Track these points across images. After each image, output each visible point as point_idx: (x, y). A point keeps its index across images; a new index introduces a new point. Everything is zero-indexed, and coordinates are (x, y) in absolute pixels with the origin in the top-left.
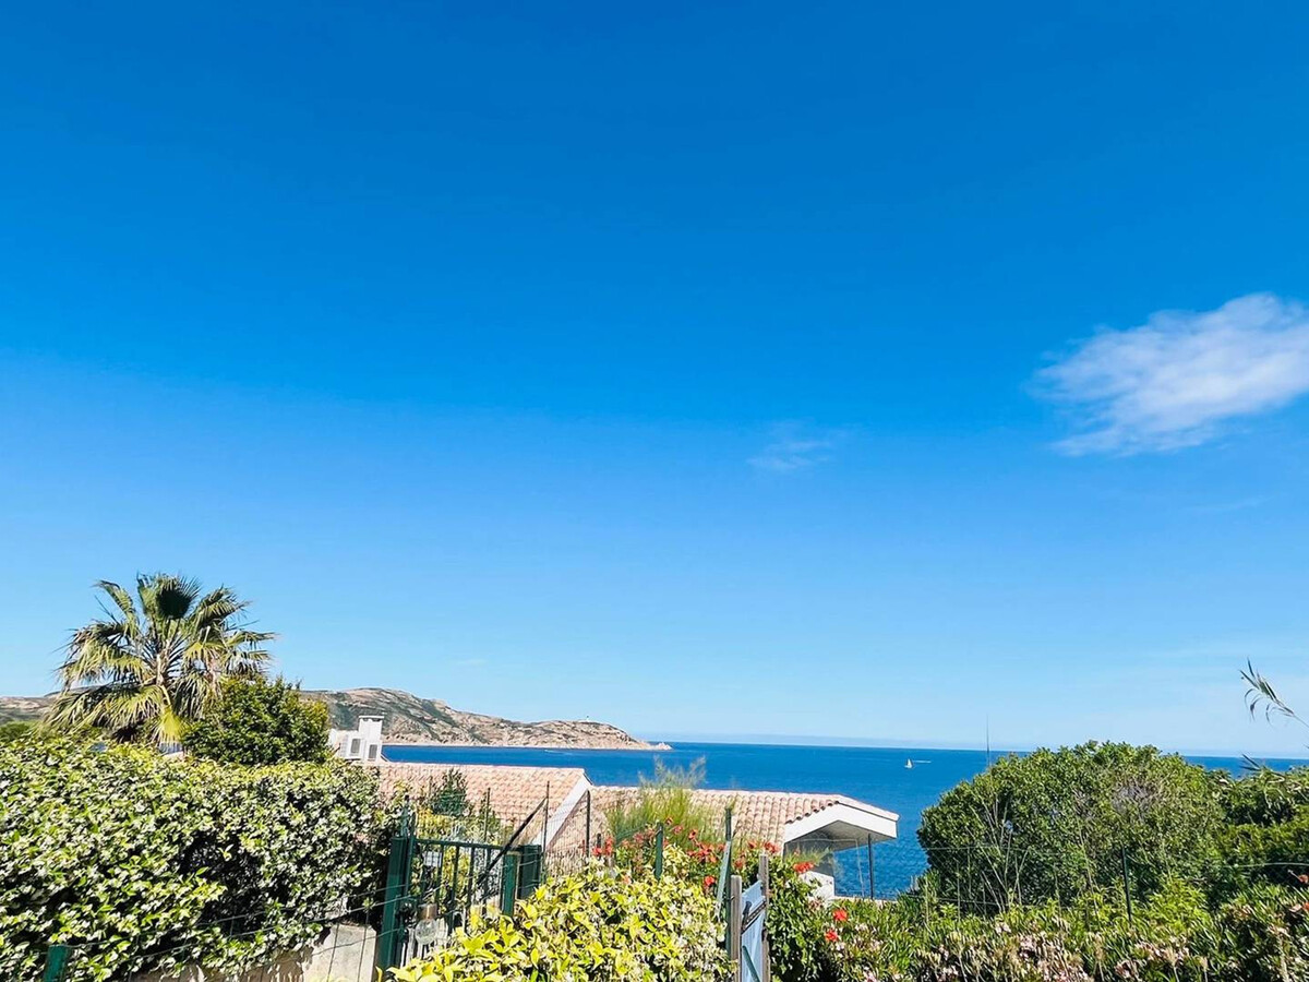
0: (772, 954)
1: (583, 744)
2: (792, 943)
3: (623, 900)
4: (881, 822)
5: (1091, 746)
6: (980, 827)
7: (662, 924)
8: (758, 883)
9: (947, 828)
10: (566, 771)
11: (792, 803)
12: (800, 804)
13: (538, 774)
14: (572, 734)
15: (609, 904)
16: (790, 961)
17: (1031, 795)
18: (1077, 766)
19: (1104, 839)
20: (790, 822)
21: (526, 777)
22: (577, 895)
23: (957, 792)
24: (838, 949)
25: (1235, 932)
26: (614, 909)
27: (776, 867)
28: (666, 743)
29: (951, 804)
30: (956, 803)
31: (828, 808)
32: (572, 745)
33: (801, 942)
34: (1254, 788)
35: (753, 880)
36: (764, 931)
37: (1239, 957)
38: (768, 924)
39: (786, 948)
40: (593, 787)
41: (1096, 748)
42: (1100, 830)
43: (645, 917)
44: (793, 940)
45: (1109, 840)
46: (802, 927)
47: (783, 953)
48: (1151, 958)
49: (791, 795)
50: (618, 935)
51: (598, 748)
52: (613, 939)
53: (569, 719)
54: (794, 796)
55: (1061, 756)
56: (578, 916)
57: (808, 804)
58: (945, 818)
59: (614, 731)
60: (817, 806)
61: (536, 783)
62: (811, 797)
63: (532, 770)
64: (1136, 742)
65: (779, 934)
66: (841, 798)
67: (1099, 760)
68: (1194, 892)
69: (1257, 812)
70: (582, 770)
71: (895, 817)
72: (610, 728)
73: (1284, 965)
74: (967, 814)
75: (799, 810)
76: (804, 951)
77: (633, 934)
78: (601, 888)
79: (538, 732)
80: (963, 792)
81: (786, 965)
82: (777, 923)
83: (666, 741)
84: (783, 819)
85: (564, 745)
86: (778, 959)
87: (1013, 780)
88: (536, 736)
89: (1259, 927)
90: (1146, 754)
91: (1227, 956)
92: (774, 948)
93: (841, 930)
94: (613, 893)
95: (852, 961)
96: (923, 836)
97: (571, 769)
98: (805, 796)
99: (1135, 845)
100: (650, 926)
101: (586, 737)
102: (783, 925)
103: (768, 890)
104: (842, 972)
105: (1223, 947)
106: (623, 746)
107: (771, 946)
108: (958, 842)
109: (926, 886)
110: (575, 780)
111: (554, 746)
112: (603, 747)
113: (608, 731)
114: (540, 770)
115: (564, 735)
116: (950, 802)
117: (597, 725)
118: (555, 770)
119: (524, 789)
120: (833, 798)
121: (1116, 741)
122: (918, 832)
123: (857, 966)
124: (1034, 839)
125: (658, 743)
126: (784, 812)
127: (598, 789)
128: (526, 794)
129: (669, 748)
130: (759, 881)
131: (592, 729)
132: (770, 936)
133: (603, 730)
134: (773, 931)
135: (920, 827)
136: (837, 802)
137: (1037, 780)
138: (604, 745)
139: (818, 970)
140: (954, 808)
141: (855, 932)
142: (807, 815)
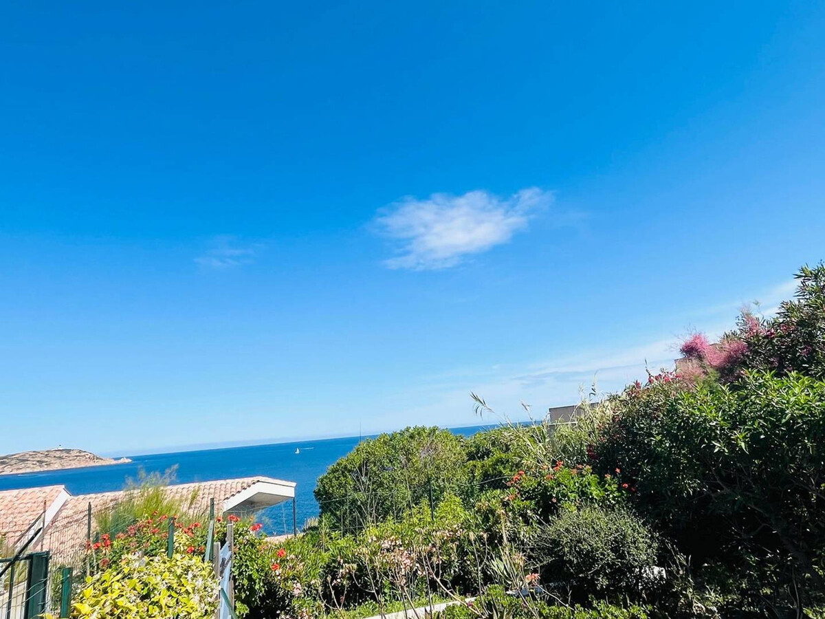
0: (235, 588)
1: (56, 466)
2: (250, 578)
3: (154, 580)
4: (285, 489)
5: (407, 430)
6: (351, 483)
7: (183, 589)
8: (227, 544)
9: (333, 487)
10: (48, 489)
11: (229, 486)
12: (234, 486)
13: (21, 495)
14: (46, 459)
15: (142, 586)
16: (248, 590)
17: (379, 461)
18: (403, 441)
19: (414, 479)
20: (227, 498)
21: (9, 499)
22: (116, 586)
23: (338, 464)
24: (277, 574)
25: (481, 516)
26: (146, 588)
27: (238, 530)
28: (127, 458)
29: (334, 472)
30: (338, 471)
31: (252, 486)
32: (45, 468)
33: (255, 576)
34: (474, 442)
35: (223, 543)
36: (231, 574)
37: (483, 528)
38: (233, 570)
39: (245, 582)
40: (72, 497)
41: (410, 430)
42: (413, 475)
43: (169, 588)
44: (250, 575)
45: (417, 479)
46: (255, 566)
47: (243, 585)
48: (445, 538)
49: (228, 481)
50: (151, 607)
51: (69, 467)
52: (148, 611)
53: (43, 449)
54: (230, 481)
55: (393, 437)
56: (121, 602)
57: (239, 485)
58: (331, 481)
59: (83, 454)
60: (245, 485)
61: (18, 502)
62: (241, 480)
63: (15, 492)
64: (429, 425)
65: (240, 574)
66: (261, 478)
67: (412, 437)
68: (458, 499)
69: (477, 454)
70: (63, 486)
71: (294, 484)
72: (80, 452)
73: (503, 528)
74: (344, 477)
75: (233, 490)
76: (257, 581)
77: (163, 603)
78: (136, 575)
79: (13, 462)
80: (341, 464)
81: (245, 592)
82: (240, 567)
83: (128, 456)
84: (222, 498)
85: (38, 469)
86: (240, 591)
87: (369, 454)
88: (11, 465)
89: (492, 512)
90: (433, 430)
91: (478, 529)
92: (237, 584)
93: (278, 561)
94: (145, 577)
95: (286, 580)
96: (318, 494)
97: (52, 487)
98: (237, 480)
99: (429, 480)
100: (173, 594)
101: (58, 461)
102: (243, 567)
103: (233, 547)
104: (280, 587)
105: (477, 525)
106: (92, 464)
107: (235, 584)
108: (338, 493)
109: (323, 524)
110: (57, 494)
111: (28, 470)
112: (74, 467)
113: (78, 454)
114: (22, 491)
115: (38, 461)
116: (334, 471)
117: (68, 451)
118: (37, 489)
119: (7, 508)
120: (255, 479)
121: (420, 426)
122: (314, 492)
123: (290, 582)
124: (381, 485)
125: (120, 458)
126: (223, 493)
127: (76, 498)
128: (10, 512)
129: (130, 461)
130: (227, 543)
131: (65, 454)
132: (234, 576)
133: (74, 453)
134: (237, 573)
135: (316, 489)
136: (258, 481)
137: (381, 452)
138: (75, 465)
139: (265, 590)
140: (336, 474)
141: (288, 561)
142: (239, 492)
